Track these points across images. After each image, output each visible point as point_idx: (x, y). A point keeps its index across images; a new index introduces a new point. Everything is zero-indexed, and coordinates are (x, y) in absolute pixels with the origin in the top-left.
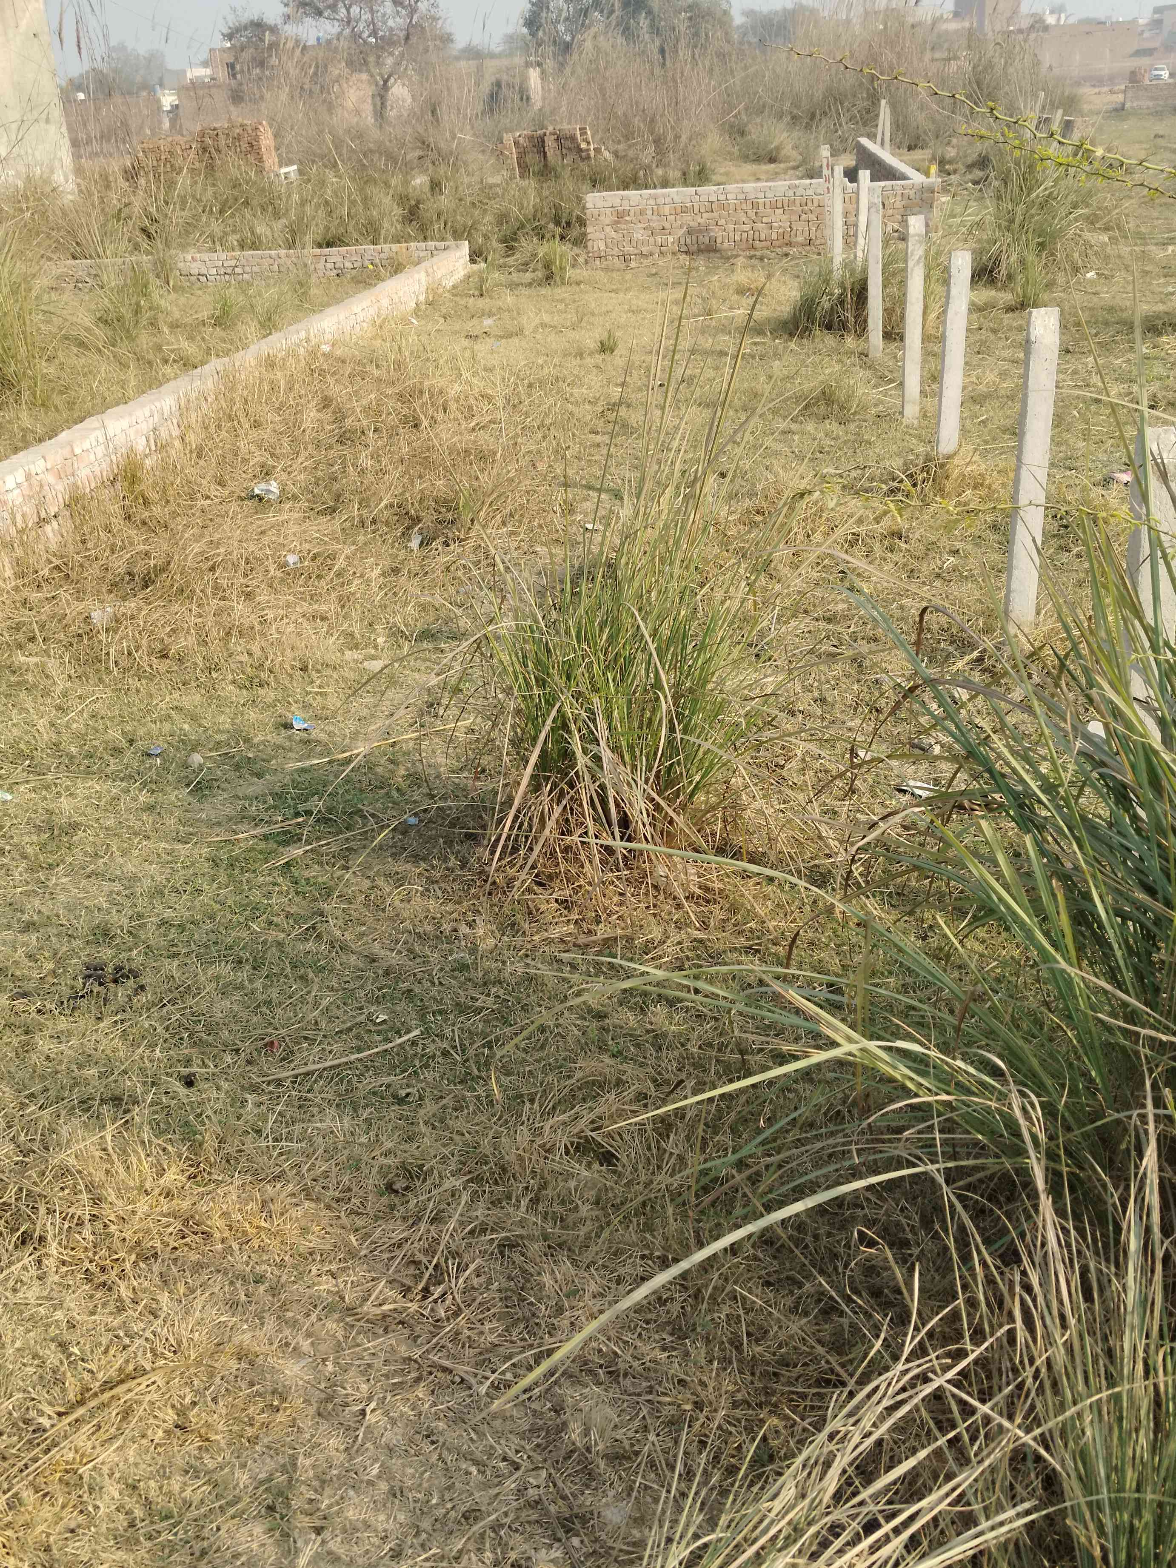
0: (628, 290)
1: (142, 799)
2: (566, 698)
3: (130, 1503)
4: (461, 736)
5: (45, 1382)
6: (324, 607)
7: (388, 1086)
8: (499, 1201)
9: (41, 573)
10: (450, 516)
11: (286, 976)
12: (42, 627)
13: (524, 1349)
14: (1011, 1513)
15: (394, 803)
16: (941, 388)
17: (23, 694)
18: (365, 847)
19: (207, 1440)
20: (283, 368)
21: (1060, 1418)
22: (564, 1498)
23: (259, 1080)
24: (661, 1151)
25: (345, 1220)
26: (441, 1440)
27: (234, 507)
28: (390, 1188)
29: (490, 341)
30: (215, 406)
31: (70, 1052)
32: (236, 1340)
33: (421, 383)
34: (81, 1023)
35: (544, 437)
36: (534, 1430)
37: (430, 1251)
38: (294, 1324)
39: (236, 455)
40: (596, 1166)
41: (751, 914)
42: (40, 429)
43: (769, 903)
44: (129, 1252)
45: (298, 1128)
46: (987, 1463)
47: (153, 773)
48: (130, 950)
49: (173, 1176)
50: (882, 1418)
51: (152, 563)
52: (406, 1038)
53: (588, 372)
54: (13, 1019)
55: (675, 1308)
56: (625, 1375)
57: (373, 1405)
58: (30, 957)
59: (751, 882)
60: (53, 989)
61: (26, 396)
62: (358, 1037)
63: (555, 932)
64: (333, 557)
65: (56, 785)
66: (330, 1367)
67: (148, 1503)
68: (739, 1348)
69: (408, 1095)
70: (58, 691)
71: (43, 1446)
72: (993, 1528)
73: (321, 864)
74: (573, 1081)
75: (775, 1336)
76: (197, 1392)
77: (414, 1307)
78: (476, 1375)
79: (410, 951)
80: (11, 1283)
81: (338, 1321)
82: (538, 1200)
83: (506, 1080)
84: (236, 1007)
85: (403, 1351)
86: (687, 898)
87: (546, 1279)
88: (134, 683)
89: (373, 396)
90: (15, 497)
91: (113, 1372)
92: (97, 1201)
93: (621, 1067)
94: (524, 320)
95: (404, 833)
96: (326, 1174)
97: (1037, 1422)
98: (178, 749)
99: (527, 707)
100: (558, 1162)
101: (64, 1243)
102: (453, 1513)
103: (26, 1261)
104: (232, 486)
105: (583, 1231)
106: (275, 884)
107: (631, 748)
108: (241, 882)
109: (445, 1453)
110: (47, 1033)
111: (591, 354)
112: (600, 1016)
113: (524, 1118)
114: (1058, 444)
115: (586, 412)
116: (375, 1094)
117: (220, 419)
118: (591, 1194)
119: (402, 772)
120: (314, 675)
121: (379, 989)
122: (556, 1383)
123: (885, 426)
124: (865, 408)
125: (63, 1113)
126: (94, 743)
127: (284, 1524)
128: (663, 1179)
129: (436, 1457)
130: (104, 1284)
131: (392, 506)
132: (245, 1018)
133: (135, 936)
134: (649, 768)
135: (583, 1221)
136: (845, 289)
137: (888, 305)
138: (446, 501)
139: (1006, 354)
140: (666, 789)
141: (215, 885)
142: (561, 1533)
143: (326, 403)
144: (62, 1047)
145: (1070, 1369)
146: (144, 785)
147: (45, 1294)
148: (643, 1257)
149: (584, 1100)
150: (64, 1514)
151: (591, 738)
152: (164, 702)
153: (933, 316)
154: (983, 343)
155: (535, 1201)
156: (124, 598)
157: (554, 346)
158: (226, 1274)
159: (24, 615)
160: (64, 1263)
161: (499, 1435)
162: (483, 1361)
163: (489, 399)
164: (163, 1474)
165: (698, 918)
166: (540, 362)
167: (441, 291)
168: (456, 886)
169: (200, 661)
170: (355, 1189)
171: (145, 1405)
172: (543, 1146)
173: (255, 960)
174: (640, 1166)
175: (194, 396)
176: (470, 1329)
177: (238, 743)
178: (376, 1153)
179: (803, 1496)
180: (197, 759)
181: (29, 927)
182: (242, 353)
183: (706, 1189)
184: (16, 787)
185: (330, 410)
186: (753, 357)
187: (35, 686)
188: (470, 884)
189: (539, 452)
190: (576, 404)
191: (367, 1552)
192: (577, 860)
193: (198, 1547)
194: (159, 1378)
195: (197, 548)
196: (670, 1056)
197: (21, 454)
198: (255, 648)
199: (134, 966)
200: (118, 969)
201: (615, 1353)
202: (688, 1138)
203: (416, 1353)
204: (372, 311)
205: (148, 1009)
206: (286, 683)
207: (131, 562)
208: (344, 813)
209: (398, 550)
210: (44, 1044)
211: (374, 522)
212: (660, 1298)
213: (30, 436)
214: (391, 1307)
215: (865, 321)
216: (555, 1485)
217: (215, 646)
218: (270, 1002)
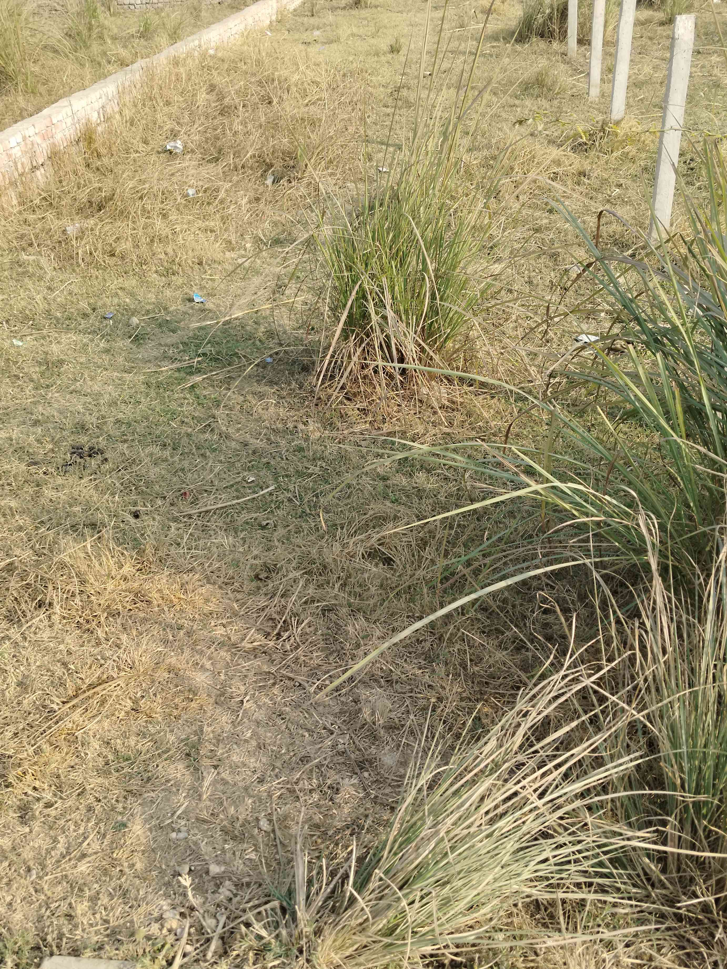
0: (409, 11)
1: (102, 345)
2: (365, 278)
3: (105, 751)
4: (299, 307)
5: (54, 685)
6: (212, 224)
7: (256, 519)
8: (322, 585)
9: (35, 202)
10: (291, 163)
11: (193, 454)
12: (37, 237)
13: (336, 668)
14: (627, 758)
15: (257, 349)
16: (614, 77)
17: (26, 280)
18: (240, 376)
19: (151, 717)
20: (184, 65)
21: (660, 705)
22: (359, 750)
23: (178, 515)
24: (421, 557)
25: (231, 595)
26: (288, 718)
27: (154, 158)
28: (257, 577)
29: (318, 46)
30: (141, 92)
31: (64, 497)
32: (168, 661)
33: (273, 74)
34: (70, 480)
35: (353, 110)
36: (342, 712)
37: (281, 613)
38: (201, 652)
39: (155, 124)
40: (381, 565)
41: (480, 417)
42: (30, 109)
43: (492, 411)
44: (103, 612)
45: (201, 543)
46: (613, 729)
47: (108, 329)
48: (98, 437)
49: (127, 569)
50: (550, 702)
51: (103, 194)
52: (266, 491)
53: (383, 66)
54: (29, 478)
55: (427, 645)
56: (397, 682)
57: (248, 698)
58: (38, 441)
59: (481, 397)
60: (53, 460)
61: (21, 86)
62: (237, 490)
63: (357, 429)
64: (217, 190)
65: (49, 336)
66: (223, 677)
67: (116, 751)
68: (465, 668)
69: (267, 524)
70: (48, 278)
71: (54, 720)
72: (615, 767)
73: (213, 386)
74: (367, 516)
75: (487, 661)
76: (144, 691)
77: (271, 644)
78: (308, 682)
79: (268, 439)
80: (33, 629)
81: (227, 651)
82: (345, 585)
83: (327, 516)
84: (163, 472)
85: (265, 668)
86: (440, 408)
87: (350, 628)
88: (94, 272)
89: (242, 83)
90: (17, 152)
91: (94, 679)
92: (83, 582)
93: (397, 509)
94: (340, 32)
95: (264, 367)
96: (219, 570)
97: (644, 707)
98: (123, 315)
99: (341, 285)
100: (358, 562)
101: (64, 606)
102: (294, 758)
103: (42, 616)
104: (153, 144)
105: (372, 602)
106: (185, 399)
107: (406, 311)
108: (164, 397)
109: (290, 725)
110: (50, 486)
111: (384, 54)
112: (384, 479)
113: (338, 538)
114: (690, 115)
115: (380, 93)
116: (247, 523)
117: (144, 100)
118: (377, 582)
119: (262, 329)
120: (207, 267)
121: (250, 462)
122: (355, 686)
123: (577, 102)
124: (564, 90)
125: (61, 532)
126: (71, 310)
127: (195, 763)
128: (420, 573)
129: (284, 727)
130: (89, 630)
131: (254, 156)
132: (169, 478)
133: (100, 429)
134: (417, 325)
135: (372, 596)
136: (553, 9)
137: (582, 20)
138: (289, 153)
139: (658, 54)
140: (428, 339)
141: (149, 399)
142: (357, 770)
143: (212, 88)
144: (60, 494)
145: (667, 677)
146: (103, 336)
147: (54, 635)
148: (408, 617)
149: (374, 528)
150: (67, 758)
151: (380, 304)
152: (114, 284)
153: (611, 28)
154: (643, 47)
155: (344, 585)
156: (86, 218)
157: (360, 49)
158: (160, 624)
159: (25, 230)
160: (64, 618)
161: (321, 715)
162: (313, 674)
163: (317, 84)
164: (125, 736)
165: (447, 420)
166: (351, 59)
167: (286, 13)
168: (296, 400)
169: (135, 258)
170: (236, 578)
171: (114, 697)
172: (348, 553)
173: (174, 444)
174: (407, 566)
175: (127, 84)
176: (304, 656)
177: (160, 311)
178: (249, 557)
179: (501, 746)
180: (135, 320)
181: (36, 423)
182: (157, 55)
183: (446, 579)
184: (24, 338)
185: (214, 93)
186: (491, 56)
187: (33, 275)
188: (304, 399)
189: (350, 120)
190: (374, 87)
191: (244, 779)
192: (371, 383)
193: (146, 776)
194: (121, 682)
195: (131, 184)
196: (427, 502)
197: (19, 124)
198: (170, 250)
199: (101, 446)
200: (91, 449)
201: (391, 670)
202: (437, 550)
203: (273, 670)
204: (242, 27)
205: (110, 472)
206: (189, 273)
207: (90, 195)
208: (227, 355)
209: (259, 185)
210: (48, 493)
211: (243, 167)
212: (418, 640)
213: (25, 114)
214: (258, 643)
215: (566, 31)
216: (354, 743)
217: (144, 248)
218: (183, 469)
